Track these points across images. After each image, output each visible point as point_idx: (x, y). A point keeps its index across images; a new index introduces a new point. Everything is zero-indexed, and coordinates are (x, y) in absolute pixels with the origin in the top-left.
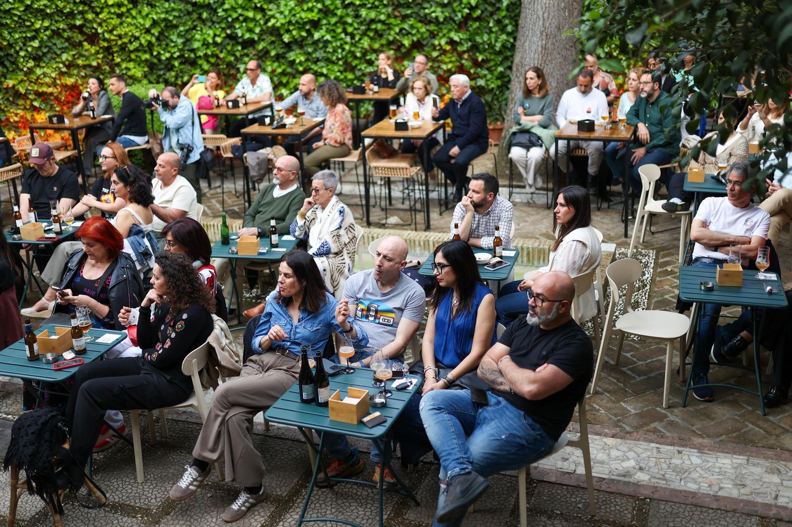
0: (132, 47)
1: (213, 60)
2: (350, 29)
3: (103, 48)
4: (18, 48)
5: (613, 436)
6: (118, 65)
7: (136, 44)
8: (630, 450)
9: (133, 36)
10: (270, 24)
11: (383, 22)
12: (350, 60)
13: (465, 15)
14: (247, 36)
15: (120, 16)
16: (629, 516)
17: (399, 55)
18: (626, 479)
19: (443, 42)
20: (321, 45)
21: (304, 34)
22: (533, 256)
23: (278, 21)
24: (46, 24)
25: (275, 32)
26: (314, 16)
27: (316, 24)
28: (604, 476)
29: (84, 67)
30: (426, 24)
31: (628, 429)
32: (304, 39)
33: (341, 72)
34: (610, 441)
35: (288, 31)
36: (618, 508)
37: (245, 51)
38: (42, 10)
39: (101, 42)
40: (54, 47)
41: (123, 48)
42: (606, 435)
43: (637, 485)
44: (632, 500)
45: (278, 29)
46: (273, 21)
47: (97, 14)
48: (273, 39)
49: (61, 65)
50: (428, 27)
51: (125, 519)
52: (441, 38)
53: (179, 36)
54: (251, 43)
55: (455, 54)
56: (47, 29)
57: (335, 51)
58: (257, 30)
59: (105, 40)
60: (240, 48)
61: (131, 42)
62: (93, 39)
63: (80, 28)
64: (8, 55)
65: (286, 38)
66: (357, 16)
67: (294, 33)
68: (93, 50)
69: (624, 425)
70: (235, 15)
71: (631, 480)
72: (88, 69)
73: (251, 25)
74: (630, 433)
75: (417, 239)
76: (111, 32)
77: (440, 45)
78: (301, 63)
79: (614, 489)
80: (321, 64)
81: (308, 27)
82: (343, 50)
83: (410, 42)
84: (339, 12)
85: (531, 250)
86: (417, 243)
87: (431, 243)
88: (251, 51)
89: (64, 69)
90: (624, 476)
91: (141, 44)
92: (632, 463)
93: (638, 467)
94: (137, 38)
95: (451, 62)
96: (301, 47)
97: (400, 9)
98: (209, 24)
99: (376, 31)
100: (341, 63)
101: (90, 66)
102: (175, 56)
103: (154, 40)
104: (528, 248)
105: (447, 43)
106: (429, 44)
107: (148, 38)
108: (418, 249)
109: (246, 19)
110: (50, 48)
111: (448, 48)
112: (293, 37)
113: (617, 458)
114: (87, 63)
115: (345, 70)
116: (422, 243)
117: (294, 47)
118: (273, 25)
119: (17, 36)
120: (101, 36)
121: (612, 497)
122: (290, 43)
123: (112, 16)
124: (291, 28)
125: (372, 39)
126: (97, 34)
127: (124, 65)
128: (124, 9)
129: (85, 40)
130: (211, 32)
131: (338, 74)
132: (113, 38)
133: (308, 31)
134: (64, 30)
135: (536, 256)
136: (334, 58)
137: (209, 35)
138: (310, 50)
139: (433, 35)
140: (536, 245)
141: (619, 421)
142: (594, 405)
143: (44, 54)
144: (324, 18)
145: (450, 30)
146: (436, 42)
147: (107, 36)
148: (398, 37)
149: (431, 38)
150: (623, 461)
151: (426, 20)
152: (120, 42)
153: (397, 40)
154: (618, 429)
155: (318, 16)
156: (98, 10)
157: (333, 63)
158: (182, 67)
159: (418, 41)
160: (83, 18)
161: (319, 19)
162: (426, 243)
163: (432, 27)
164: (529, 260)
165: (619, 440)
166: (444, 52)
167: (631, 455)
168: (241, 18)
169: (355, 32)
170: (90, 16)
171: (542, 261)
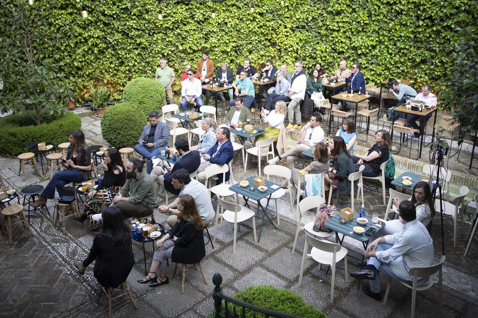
0: (289, 50)
1: (323, 59)
2: (390, 51)
3: (278, 49)
4: (243, 47)
5: (465, 273)
6: (282, 57)
7: (291, 49)
8: (471, 281)
9: (291, 45)
10: (352, 45)
11: (408, 49)
12: (388, 65)
13: (451, 50)
14: (341, 50)
15: (287, 36)
16: (460, 307)
17: (413, 65)
18: (464, 293)
19: (437, 61)
20: (375, 57)
21: (368, 51)
22: (457, 180)
23: (357, 44)
24: (256, 38)
25: (355, 49)
26: (374, 43)
27: (374, 47)
28: (454, 289)
29: (268, 56)
30: (430, 51)
31: (474, 272)
32: (367, 53)
33: (383, 70)
34: (463, 275)
35: (361, 49)
36: (456, 303)
37: (339, 56)
38: (255, 32)
39: (277, 47)
40: (258, 47)
41: (286, 49)
42: (462, 272)
43: (468, 296)
44: (463, 302)
45: (356, 48)
46: (354, 44)
47: (277, 35)
48: (353, 52)
49: (259, 55)
50: (431, 53)
51: (259, 252)
52: (437, 59)
53: (310, 46)
54: (343, 52)
55: (443, 67)
56: (256, 40)
57: (381, 60)
58: (346, 48)
59: (279, 46)
60: (337, 54)
61: (289, 47)
62: (274, 45)
63: (269, 40)
64: (239, 49)
65: (359, 52)
66: (395, 45)
67: (363, 50)
68: (273, 50)
69: (472, 270)
70: (337, 40)
71: (466, 294)
72: (270, 57)
73: (344, 45)
74: (473, 273)
75: (401, 161)
76: (282, 43)
77: (435, 62)
78: (364, 64)
79: (457, 295)
80: (373, 65)
81: (370, 48)
82: (386, 60)
83: (420, 60)
84: (386, 43)
85: (456, 177)
86: (401, 162)
87: (407, 164)
88: (342, 56)
89: (260, 57)
90: (464, 291)
91: (293, 49)
92: (470, 287)
93: (472, 289)
94: (293, 46)
95: (440, 71)
96: (366, 56)
97: (418, 43)
98: (325, 42)
99: (403, 53)
100: (383, 66)
101: (271, 56)
102: (307, 55)
103: (299, 48)
104: (455, 176)
105: (439, 62)
106: (430, 61)
107: (297, 47)
108: (401, 165)
109: (342, 42)
110: (256, 48)
111: (439, 64)
112: (363, 52)
113: (463, 283)
114: (269, 55)
115: (385, 70)
116: (403, 163)
117: (362, 56)
118: (354, 46)
119: (244, 42)
120: (277, 44)
121: (455, 298)
122: (361, 54)
123: (283, 36)
124: (362, 48)
125: (400, 56)
126: (276, 43)
127: (285, 57)
128: (288, 34)
129: (271, 45)
130: (325, 47)
131: (381, 71)
132: (282, 45)
133: (370, 50)
134: (263, 41)
135: (458, 180)
136: (381, 64)
137: (324, 48)
138: (370, 59)
139: (432, 57)
140: (459, 175)
141: (471, 267)
142: (461, 257)
143: (253, 50)
144: (379, 45)
145: (442, 56)
146: (434, 61)
147: (280, 44)
148: (414, 57)
149: (432, 58)
150: (465, 285)
151: (430, 50)
152: (285, 47)
153: (413, 58)
154: (469, 271)
155: (376, 43)
156: (278, 33)
157: (379, 65)
158: (310, 60)
159: (424, 59)
160: (272, 36)
161: (376, 45)
162: (405, 163)
163: (433, 54)
164: (454, 181)
165: (467, 276)
166: (437, 66)
167: (471, 283)
168: (340, 41)
169: (393, 52)
170: (274, 36)
171: (461, 183)
